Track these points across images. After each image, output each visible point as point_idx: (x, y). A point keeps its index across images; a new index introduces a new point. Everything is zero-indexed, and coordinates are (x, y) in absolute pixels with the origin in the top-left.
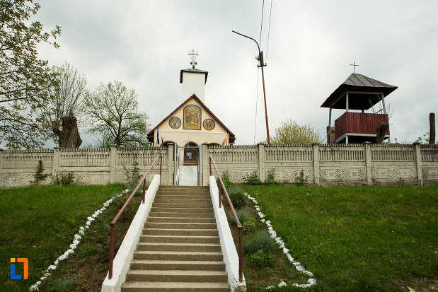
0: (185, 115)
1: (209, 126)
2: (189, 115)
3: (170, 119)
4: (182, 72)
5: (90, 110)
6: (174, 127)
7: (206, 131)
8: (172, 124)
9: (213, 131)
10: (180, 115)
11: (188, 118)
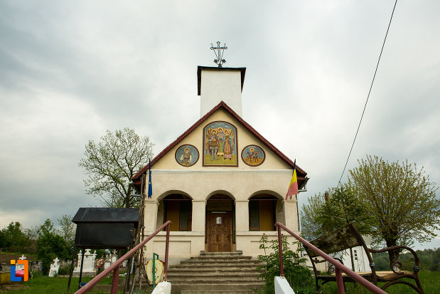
0: (207, 141)
1: (254, 159)
2: (213, 139)
3: (178, 148)
4: (200, 69)
5: (92, 164)
6: (185, 163)
7: (248, 168)
8: (182, 159)
9: (262, 168)
10: (197, 140)
11: (211, 147)
